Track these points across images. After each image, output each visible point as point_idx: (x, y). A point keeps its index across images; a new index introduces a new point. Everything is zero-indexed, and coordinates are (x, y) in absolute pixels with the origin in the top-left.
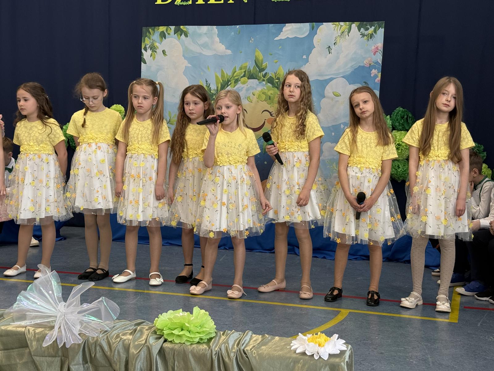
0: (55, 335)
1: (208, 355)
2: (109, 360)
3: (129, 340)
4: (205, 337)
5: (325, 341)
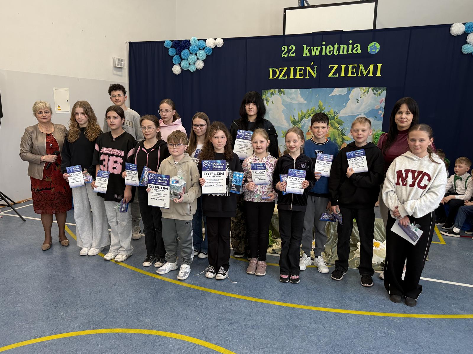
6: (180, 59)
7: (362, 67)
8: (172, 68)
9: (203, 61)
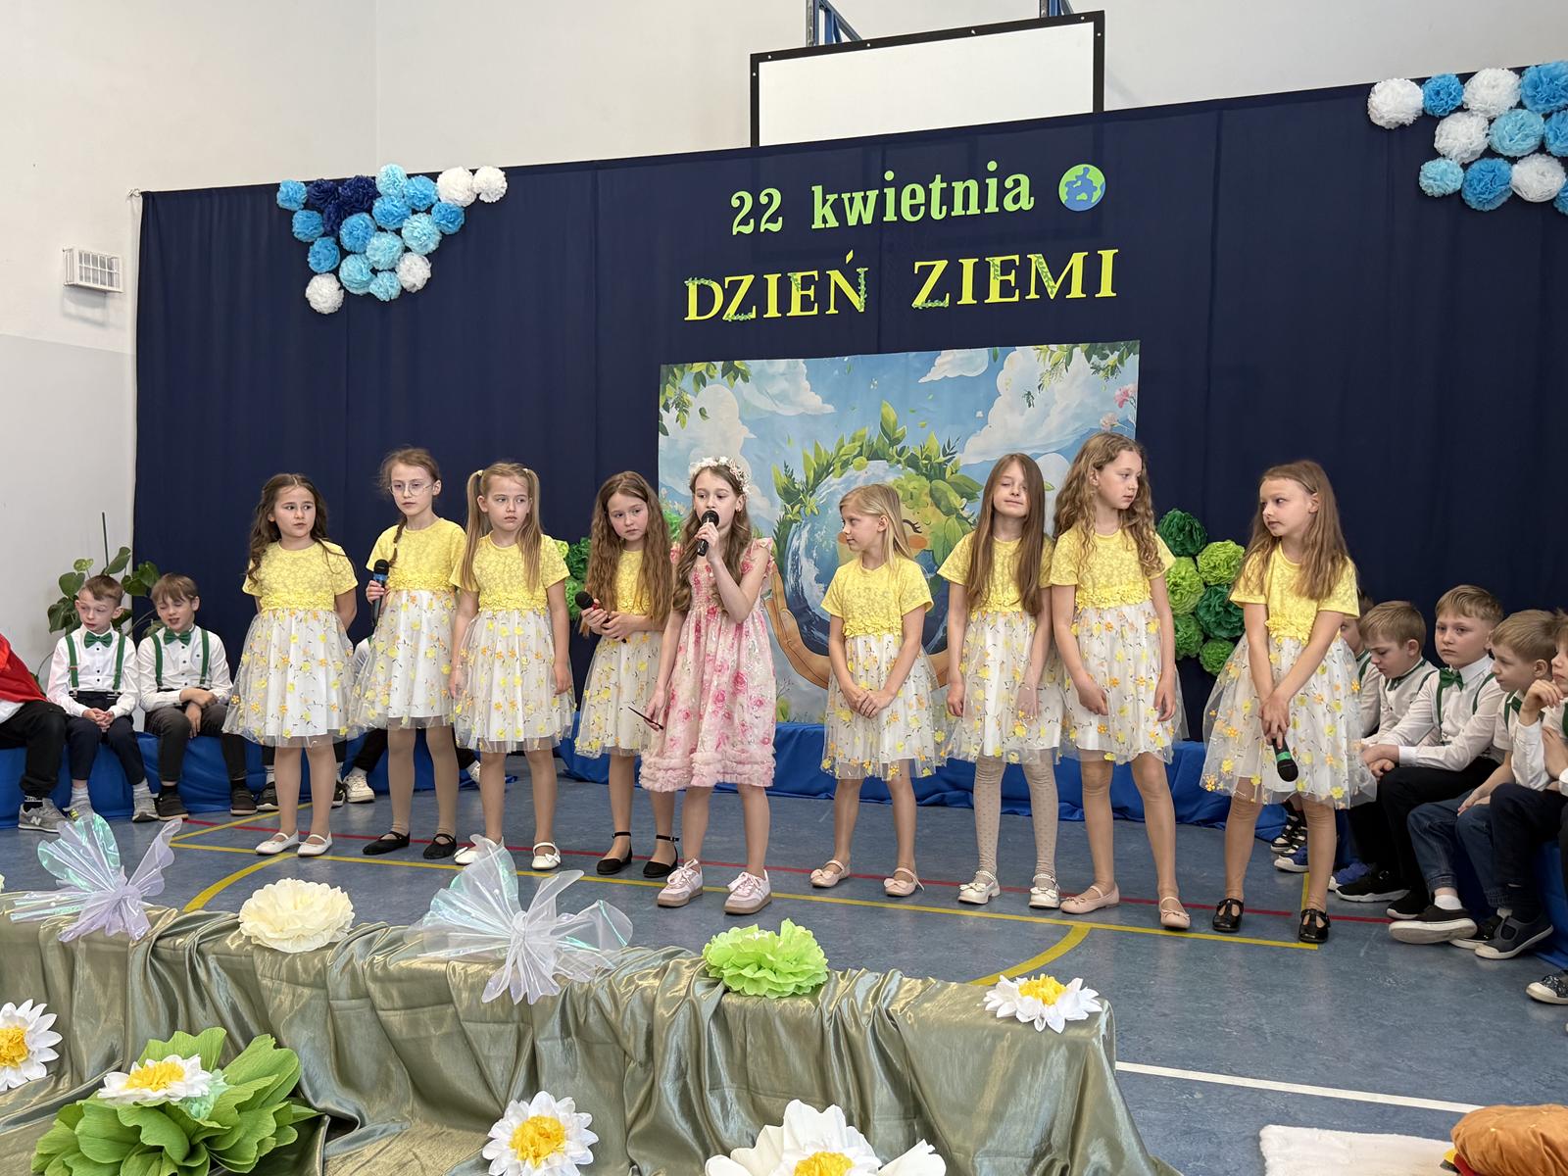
0: (506, 979)
1: (815, 1020)
2: (613, 1031)
3: (652, 987)
4: (808, 984)
5: (1056, 993)
6: (336, 252)
7: (1041, 263)
8: (307, 286)
9: (426, 256)
